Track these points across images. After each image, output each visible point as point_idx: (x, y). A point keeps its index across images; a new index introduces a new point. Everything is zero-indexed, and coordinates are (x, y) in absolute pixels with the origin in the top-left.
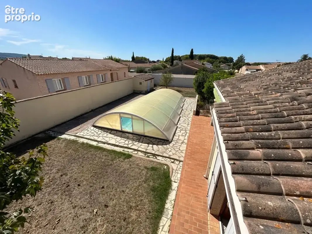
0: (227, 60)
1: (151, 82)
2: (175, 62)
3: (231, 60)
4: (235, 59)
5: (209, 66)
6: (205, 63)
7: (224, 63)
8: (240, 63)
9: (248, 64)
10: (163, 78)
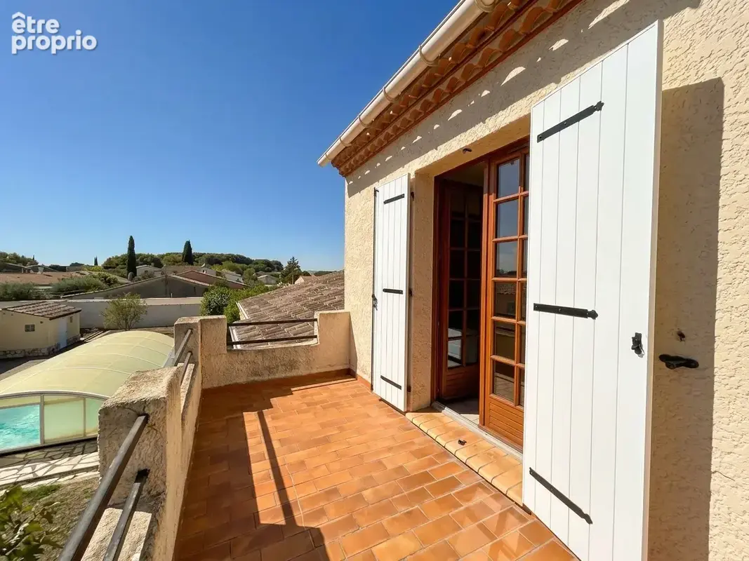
0: (270, 267)
1: (71, 321)
2: (141, 269)
3: (278, 266)
4: (285, 265)
5: (232, 277)
6: (224, 271)
7: (266, 271)
8: (292, 273)
9: (306, 274)
10: (111, 307)
